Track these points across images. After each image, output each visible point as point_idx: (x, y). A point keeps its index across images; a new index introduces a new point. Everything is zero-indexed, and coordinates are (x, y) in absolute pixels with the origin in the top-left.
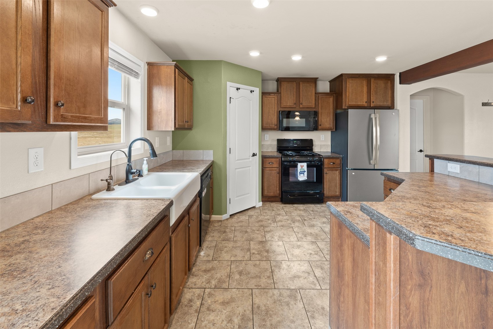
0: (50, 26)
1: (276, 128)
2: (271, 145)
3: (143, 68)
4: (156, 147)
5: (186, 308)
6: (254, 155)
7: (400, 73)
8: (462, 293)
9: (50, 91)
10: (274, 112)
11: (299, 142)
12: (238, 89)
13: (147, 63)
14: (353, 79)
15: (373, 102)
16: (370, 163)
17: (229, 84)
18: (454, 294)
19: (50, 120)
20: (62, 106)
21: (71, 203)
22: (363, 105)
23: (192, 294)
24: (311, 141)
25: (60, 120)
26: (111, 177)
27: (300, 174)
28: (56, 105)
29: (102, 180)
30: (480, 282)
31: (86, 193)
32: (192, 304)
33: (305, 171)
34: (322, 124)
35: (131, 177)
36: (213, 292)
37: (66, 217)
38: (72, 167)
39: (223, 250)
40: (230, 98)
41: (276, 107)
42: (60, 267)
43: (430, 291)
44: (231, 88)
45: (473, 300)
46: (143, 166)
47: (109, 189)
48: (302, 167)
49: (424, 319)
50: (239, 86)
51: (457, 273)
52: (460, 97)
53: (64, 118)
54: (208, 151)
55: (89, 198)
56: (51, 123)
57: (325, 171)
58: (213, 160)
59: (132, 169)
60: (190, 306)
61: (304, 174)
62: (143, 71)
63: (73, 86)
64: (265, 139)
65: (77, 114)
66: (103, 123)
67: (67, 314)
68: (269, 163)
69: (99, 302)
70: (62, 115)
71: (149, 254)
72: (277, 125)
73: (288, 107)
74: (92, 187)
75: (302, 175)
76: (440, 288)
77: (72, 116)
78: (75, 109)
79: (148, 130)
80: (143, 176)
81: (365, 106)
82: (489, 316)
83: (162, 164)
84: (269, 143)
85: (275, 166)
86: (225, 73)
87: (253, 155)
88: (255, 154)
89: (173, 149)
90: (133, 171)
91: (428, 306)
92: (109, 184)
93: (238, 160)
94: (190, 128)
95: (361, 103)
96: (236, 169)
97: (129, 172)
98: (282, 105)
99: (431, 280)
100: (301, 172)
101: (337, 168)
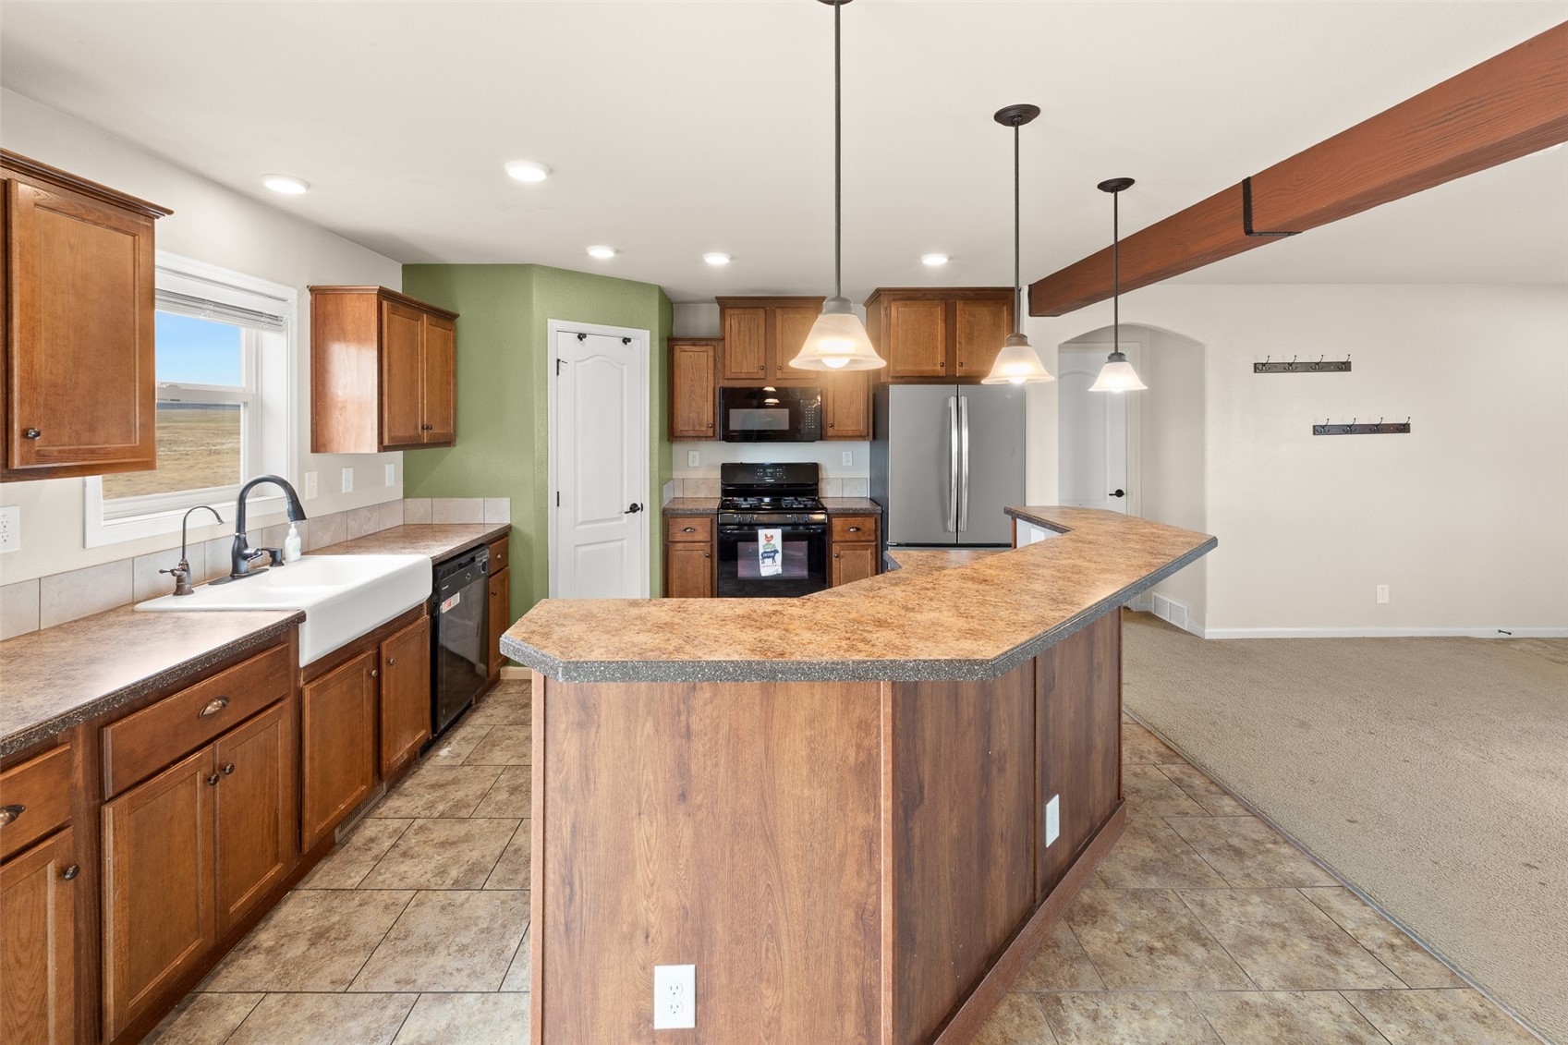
0: (12, 298)
1: (712, 435)
2: (705, 481)
3: (295, 306)
4: (343, 491)
5: (356, 853)
6: (634, 508)
7: (1030, 286)
8: (649, 736)
9: (12, 413)
10: (705, 391)
11: (779, 473)
12: (581, 336)
13: (308, 287)
14: (908, 302)
15: (961, 364)
16: (946, 529)
17: (554, 324)
18: (635, 737)
19: (13, 462)
20: (35, 436)
21: (84, 619)
22: (934, 371)
23: (382, 828)
24: (813, 469)
25: (34, 460)
26: (185, 567)
27: (764, 558)
28: (25, 434)
29: (162, 572)
30: (677, 719)
31: (127, 597)
32: (371, 845)
33: (776, 552)
34: (836, 424)
35: (244, 565)
36: (430, 825)
37: (62, 641)
38: (88, 544)
39: (498, 745)
40: (558, 360)
41: (711, 377)
42: (19, 702)
43: (597, 732)
44: (559, 336)
45: (665, 748)
46: (288, 541)
47: (180, 590)
48: (769, 539)
49: (587, 775)
50: (583, 327)
51: (641, 705)
52: (1194, 348)
53: (44, 456)
54: (497, 500)
55: (130, 608)
56: (15, 467)
57: (836, 549)
58: (509, 522)
59: (246, 547)
60: (366, 850)
61: (773, 557)
62: (297, 310)
63: (62, 395)
64: (690, 464)
65: (73, 445)
66: (138, 457)
67: (12, 748)
68: (685, 530)
69: (84, 759)
70: (38, 451)
71: (216, 706)
72: (714, 426)
73: (743, 376)
74: (142, 585)
75: (769, 561)
76: (613, 728)
77: (60, 451)
78: (69, 437)
79: (312, 451)
80: (283, 565)
81: (940, 375)
82: (693, 773)
83: (364, 534)
84: (700, 474)
85: (701, 538)
86: (540, 297)
87: (631, 508)
88: (640, 506)
89: (406, 495)
90: (247, 552)
91: (593, 756)
92: (180, 579)
93: (583, 523)
94: (448, 441)
95: (930, 368)
96: (577, 546)
97: (239, 554)
98: (727, 372)
99: (599, 716)
100: (766, 552)
101: (867, 541)
